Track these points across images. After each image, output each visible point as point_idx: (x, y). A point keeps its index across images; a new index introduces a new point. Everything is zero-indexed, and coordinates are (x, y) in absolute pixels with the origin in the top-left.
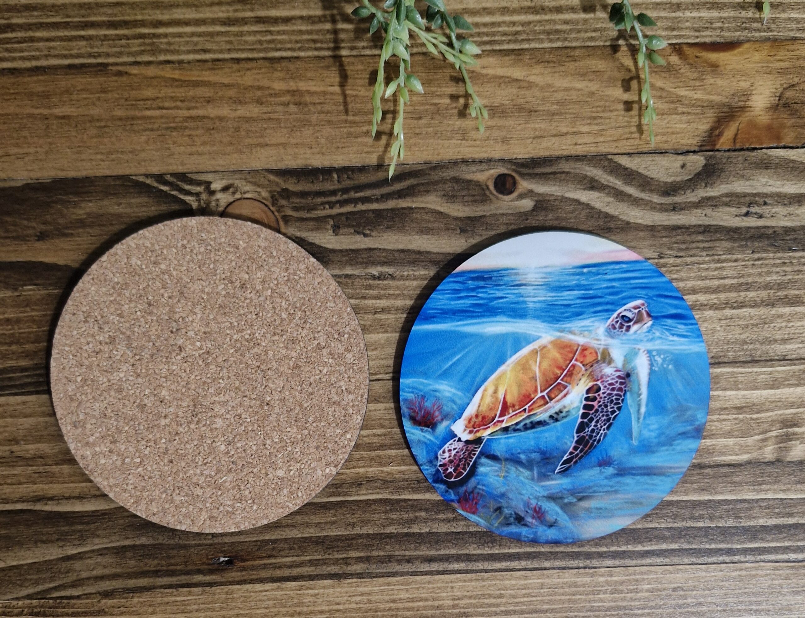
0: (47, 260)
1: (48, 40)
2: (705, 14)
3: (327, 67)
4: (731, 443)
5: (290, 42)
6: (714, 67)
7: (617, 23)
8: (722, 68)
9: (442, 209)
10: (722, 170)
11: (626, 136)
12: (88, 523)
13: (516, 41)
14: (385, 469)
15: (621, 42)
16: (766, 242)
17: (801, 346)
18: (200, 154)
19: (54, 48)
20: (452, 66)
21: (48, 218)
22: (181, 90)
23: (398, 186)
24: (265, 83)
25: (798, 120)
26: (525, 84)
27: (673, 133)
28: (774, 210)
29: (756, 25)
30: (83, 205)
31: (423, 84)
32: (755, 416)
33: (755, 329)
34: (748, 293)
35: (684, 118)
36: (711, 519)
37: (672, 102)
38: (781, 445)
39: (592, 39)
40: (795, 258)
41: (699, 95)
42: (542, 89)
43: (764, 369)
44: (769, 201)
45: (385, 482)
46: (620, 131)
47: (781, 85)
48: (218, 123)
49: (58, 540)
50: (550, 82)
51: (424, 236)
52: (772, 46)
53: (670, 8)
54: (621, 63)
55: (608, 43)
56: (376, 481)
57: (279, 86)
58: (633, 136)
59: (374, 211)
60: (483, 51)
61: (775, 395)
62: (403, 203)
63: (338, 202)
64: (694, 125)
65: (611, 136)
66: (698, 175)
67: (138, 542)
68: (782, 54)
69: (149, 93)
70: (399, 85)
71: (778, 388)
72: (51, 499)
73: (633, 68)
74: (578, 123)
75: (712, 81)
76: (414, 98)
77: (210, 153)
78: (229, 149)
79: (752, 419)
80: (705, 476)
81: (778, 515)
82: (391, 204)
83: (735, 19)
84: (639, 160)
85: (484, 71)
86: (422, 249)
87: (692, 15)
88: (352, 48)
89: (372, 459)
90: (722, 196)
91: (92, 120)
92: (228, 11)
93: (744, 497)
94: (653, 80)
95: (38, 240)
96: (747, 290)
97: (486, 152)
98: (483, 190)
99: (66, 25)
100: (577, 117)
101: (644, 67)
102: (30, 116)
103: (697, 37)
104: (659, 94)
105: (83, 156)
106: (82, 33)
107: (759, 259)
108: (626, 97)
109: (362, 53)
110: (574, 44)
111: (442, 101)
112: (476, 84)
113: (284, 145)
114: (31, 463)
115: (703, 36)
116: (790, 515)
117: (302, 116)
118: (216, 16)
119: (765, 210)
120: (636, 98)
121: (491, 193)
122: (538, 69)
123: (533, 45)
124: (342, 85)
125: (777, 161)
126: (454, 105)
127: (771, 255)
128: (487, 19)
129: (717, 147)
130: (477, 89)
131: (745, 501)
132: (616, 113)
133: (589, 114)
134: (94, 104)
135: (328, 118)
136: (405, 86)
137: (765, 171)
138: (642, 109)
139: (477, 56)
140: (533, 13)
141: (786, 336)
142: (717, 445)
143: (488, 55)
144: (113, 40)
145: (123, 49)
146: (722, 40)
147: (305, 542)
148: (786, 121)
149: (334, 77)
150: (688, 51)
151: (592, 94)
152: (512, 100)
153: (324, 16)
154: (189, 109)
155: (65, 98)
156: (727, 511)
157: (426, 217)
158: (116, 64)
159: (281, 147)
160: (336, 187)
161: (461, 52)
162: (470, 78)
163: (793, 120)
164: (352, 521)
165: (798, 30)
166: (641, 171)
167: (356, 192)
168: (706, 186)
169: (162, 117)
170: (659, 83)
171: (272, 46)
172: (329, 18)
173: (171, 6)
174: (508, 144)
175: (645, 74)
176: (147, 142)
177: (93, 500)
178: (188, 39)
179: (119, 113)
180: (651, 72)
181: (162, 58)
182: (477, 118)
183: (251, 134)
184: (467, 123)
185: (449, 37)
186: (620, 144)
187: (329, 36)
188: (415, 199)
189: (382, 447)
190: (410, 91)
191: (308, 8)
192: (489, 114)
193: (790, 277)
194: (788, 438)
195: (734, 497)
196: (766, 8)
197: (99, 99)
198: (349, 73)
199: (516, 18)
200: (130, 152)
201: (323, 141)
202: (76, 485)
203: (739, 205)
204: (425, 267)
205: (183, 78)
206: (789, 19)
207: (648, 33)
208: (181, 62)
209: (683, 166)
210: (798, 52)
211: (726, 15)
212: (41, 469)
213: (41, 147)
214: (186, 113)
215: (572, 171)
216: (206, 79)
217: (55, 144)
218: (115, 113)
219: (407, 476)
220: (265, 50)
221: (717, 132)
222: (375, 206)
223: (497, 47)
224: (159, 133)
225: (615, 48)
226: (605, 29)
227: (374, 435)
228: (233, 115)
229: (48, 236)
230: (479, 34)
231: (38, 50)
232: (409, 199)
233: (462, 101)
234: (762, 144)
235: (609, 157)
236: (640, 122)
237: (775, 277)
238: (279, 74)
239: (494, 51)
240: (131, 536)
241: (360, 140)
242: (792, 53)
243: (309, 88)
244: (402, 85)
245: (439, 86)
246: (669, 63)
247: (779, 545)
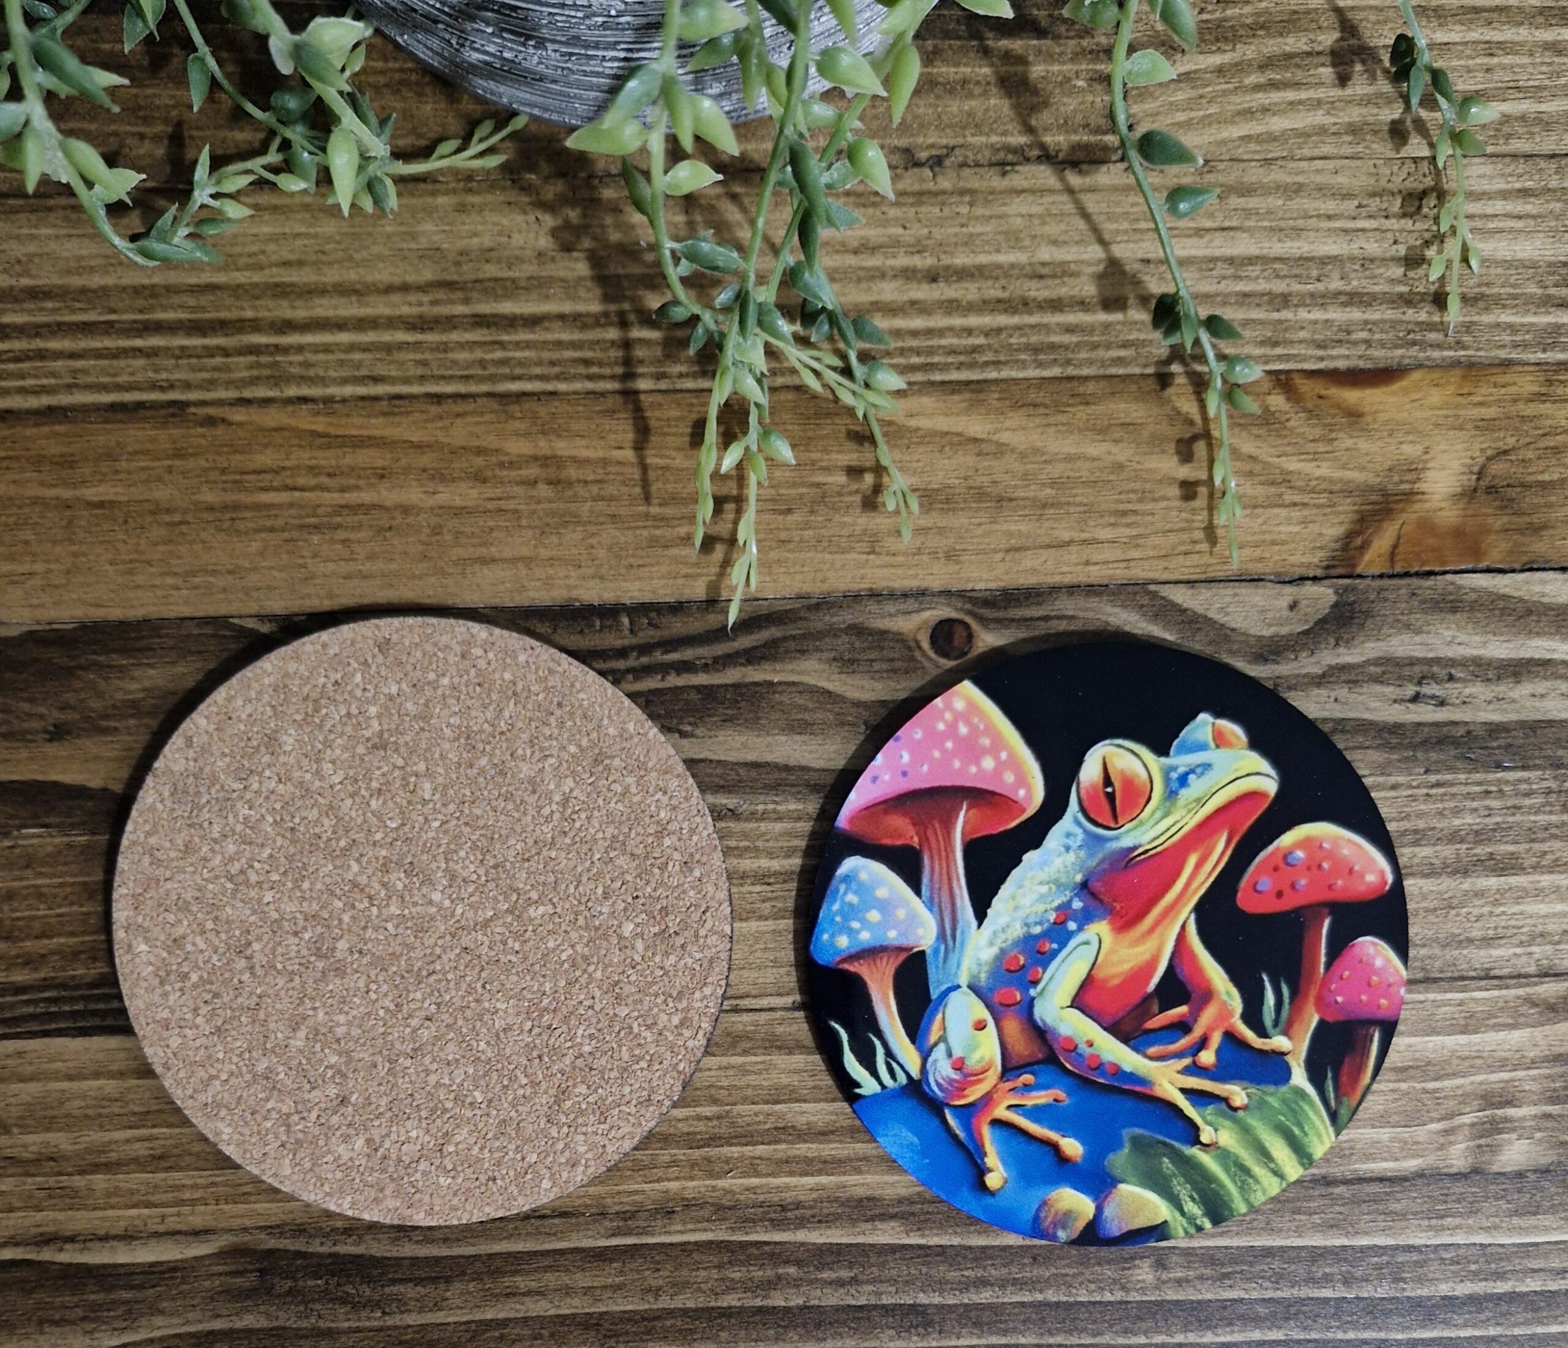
0: (66, 778)
1: (73, 355)
2: (1336, 314)
3: (611, 412)
4: (1386, 1137)
5: (539, 363)
6: (1354, 415)
7: (1168, 333)
8: (1369, 419)
9: (829, 686)
10: (1368, 614)
11: (1183, 548)
12: (141, 1287)
13: (972, 365)
14: (720, 1183)
15: (1176, 368)
16: (1453, 753)
17: (1519, 950)
18: (365, 577)
19: (85, 372)
20: (851, 411)
21: (70, 697)
22: (329, 453)
23: (745, 642)
24: (491, 441)
25: (1515, 519)
26: (992, 448)
27: (1274, 543)
28: (1467, 691)
29: (1432, 336)
30: (137, 673)
31: (793, 447)
32: (1431, 1085)
33: (1431, 918)
34: (1417, 849)
35: (1296, 513)
36: (1347, 1281)
37: (1273, 483)
38: (1483, 1141)
39: (1119, 361)
40: (1507, 782)
41: (1324, 470)
42: (1023, 456)
43: (1449, 996)
44: (1458, 673)
45: (719, 1208)
46: (1173, 538)
47: (1482, 450)
48: (399, 520)
49: (84, 1319)
50: (1039, 444)
51: (797, 737)
52: (1464, 377)
53: (1270, 302)
54: (1174, 409)
55: (1150, 370)
56: (701, 1206)
57: (517, 447)
58: (1198, 547)
59: (699, 689)
60: (909, 383)
61: (1468, 1044)
62: (755, 674)
63: (628, 671)
64: (1314, 528)
65: (1155, 547)
66: (1322, 622)
67: (239, 1324)
68: (1484, 391)
69: (266, 458)
70: (747, 449)
71: (1476, 1032)
72: (72, 1239)
73: (1198, 419)
74: (1091, 523)
75: (1349, 443)
76: (778, 474)
77: (383, 575)
78: (420, 568)
79: (1425, 1091)
80: (1334, 1199)
81: (1475, 1276)
82: (732, 675)
83: (1394, 324)
84: (1209, 594)
85: (913, 423)
86: (792, 762)
87: (1312, 316)
88: (660, 377)
89: (693, 1165)
90: (1368, 662)
91: (157, 510)
92: (420, 304)
93: (1411, 1242)
94: (1234, 441)
95: (50, 740)
96: (1416, 843)
97: (915, 576)
98: (910, 649)
99: (107, 328)
100: (1089, 510)
101: (1218, 417)
102: (36, 501)
103: (1322, 359)
104: (1248, 467)
105: (140, 579)
106: (138, 343)
107: (1438, 785)
108: (1185, 472)
109: (678, 386)
110: (1085, 371)
111: (830, 479)
112: (895, 446)
113: (528, 561)
114: (32, 1170)
115: (1333, 358)
116: (1500, 1276)
117: (562, 506)
118: (397, 312)
119: (1451, 690)
120: (1203, 475)
121: (925, 655)
122: (1015, 419)
123: (1006, 373)
124: (639, 446)
125: (1474, 596)
126: (855, 486)
127: (1462, 777)
128: (918, 323)
129: (1359, 570)
130: (898, 456)
131: (1410, 1248)
132: (1164, 504)
133: (1114, 507)
134: (160, 479)
135: (613, 510)
136: (760, 450)
137: (1449, 616)
138: (1214, 496)
139: (899, 393)
140: (1006, 311)
141: (1491, 932)
142: (1359, 1140)
143: (920, 391)
144: (199, 357)
145: (216, 375)
146: (1369, 365)
147: (562, 1324)
148: (1490, 520)
149: (623, 431)
150: (1305, 386)
151: (1119, 467)
152: (966, 479)
153: (606, 314)
154: (343, 490)
155: (105, 467)
156: (1378, 1267)
157: (800, 701)
158: (204, 403)
159: (520, 565)
160: (626, 642)
161: (867, 385)
162: (885, 435)
163: (1505, 519)
164: (655, 1283)
165: (1515, 346)
166: (1210, 615)
167: (666, 652)
168: (1337, 644)
169: (291, 505)
170: (1248, 447)
171: (506, 370)
172: (615, 319)
173: (310, 292)
174: (958, 563)
175: (1221, 430)
176: (261, 554)
177: (152, 1242)
178: (342, 356)
179: (209, 496)
180: (1231, 426)
181: (292, 391)
182: (897, 512)
183: (463, 540)
184: (877, 522)
185: (844, 357)
186: (1173, 563)
187: (616, 354)
188: (778, 666)
189: (713, 1140)
190: (769, 459)
191: (574, 298)
192: (921, 505)
193: (1499, 819)
194: (1494, 1127)
195: (1391, 1242)
196: (1454, 304)
197: (170, 470)
198: (653, 424)
199: (973, 321)
200: (229, 572)
201: (602, 553)
202: (121, 1213)
203: (1401, 681)
204: (798, 797)
205: (332, 431)
206: (1498, 325)
207: (1227, 351)
208: (328, 400)
209: (1293, 606)
210: (1514, 389)
211: (1377, 316)
212: (52, 1181)
213: (57, 560)
214: (337, 498)
215: (1081, 614)
216: (376, 433)
217: (85, 555)
218: (200, 497)
219: (761, 1198)
220: (492, 378)
221: (1359, 541)
222: (701, 679)
223: (938, 377)
224: (286, 535)
225: (1164, 380)
226: (1144, 343)
227: (699, 1118)
228: (430, 502)
229: (69, 733)
230: (902, 352)
231: (53, 374)
232: (767, 666)
233: (869, 479)
234: (1443, 563)
235: (1152, 587)
236: (1211, 521)
237: (1469, 819)
238: (517, 425)
239: (932, 384)
240: (224, 1312)
241: (673, 551)
242: (1503, 391)
243: (574, 453)
244: (754, 448)
245: (826, 451)
246: (1266, 409)
247: (1477, 1333)
